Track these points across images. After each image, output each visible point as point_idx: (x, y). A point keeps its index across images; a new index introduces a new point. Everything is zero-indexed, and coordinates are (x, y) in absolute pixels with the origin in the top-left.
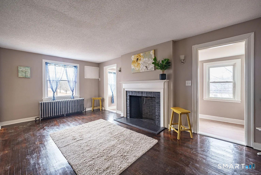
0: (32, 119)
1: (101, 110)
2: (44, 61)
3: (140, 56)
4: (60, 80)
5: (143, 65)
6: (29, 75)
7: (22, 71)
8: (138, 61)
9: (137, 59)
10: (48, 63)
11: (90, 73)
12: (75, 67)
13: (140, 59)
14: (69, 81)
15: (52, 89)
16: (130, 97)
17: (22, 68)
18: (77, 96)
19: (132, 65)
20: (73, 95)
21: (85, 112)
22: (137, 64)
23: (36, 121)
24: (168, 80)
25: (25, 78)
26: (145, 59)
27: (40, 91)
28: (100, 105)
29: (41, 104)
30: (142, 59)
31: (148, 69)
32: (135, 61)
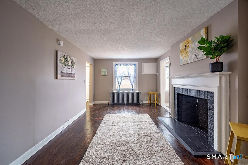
0: (107, 102)
1: (156, 105)
2: (114, 63)
3: (188, 41)
4: (123, 76)
5: (191, 52)
6: (106, 74)
7: (103, 71)
8: (186, 49)
9: (186, 46)
10: (116, 64)
11: (148, 69)
12: (135, 64)
13: (189, 45)
14: (129, 77)
15: (118, 83)
16: (178, 95)
17: (103, 69)
18: (136, 89)
19: (180, 56)
20: (132, 88)
21: (142, 104)
22: (185, 53)
23: (109, 104)
24: (229, 73)
25: (104, 75)
26: (193, 44)
27: (112, 84)
28: (155, 100)
29: (111, 93)
30: (190, 44)
31: (198, 57)
32: (183, 50)
